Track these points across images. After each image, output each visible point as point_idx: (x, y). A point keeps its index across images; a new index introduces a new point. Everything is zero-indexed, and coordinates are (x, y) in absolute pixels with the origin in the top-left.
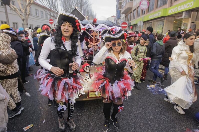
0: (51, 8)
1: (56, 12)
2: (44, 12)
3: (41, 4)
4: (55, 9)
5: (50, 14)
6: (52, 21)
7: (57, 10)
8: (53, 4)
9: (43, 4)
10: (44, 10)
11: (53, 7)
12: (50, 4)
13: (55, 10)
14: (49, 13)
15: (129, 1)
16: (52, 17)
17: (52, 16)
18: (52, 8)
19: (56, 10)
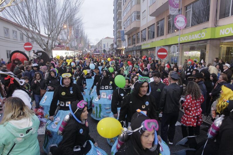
0: (28, 26)
1: (37, 31)
2: (18, 32)
3: (13, 21)
4: (34, 28)
5: (27, 34)
6: (30, 47)
7: (38, 29)
8: (31, 21)
9: (16, 21)
10: (18, 29)
11: (31, 24)
12: (26, 20)
13: (34, 30)
14: (25, 34)
15: (135, 20)
16: (31, 38)
17: (29, 38)
18: (30, 26)
19: (36, 28)
